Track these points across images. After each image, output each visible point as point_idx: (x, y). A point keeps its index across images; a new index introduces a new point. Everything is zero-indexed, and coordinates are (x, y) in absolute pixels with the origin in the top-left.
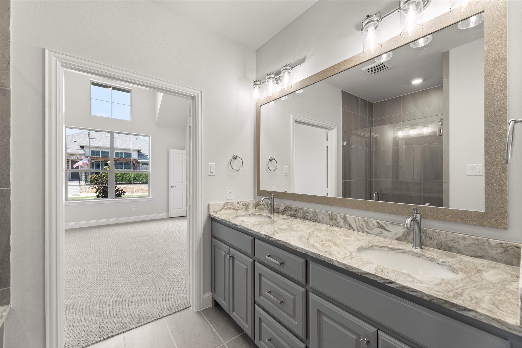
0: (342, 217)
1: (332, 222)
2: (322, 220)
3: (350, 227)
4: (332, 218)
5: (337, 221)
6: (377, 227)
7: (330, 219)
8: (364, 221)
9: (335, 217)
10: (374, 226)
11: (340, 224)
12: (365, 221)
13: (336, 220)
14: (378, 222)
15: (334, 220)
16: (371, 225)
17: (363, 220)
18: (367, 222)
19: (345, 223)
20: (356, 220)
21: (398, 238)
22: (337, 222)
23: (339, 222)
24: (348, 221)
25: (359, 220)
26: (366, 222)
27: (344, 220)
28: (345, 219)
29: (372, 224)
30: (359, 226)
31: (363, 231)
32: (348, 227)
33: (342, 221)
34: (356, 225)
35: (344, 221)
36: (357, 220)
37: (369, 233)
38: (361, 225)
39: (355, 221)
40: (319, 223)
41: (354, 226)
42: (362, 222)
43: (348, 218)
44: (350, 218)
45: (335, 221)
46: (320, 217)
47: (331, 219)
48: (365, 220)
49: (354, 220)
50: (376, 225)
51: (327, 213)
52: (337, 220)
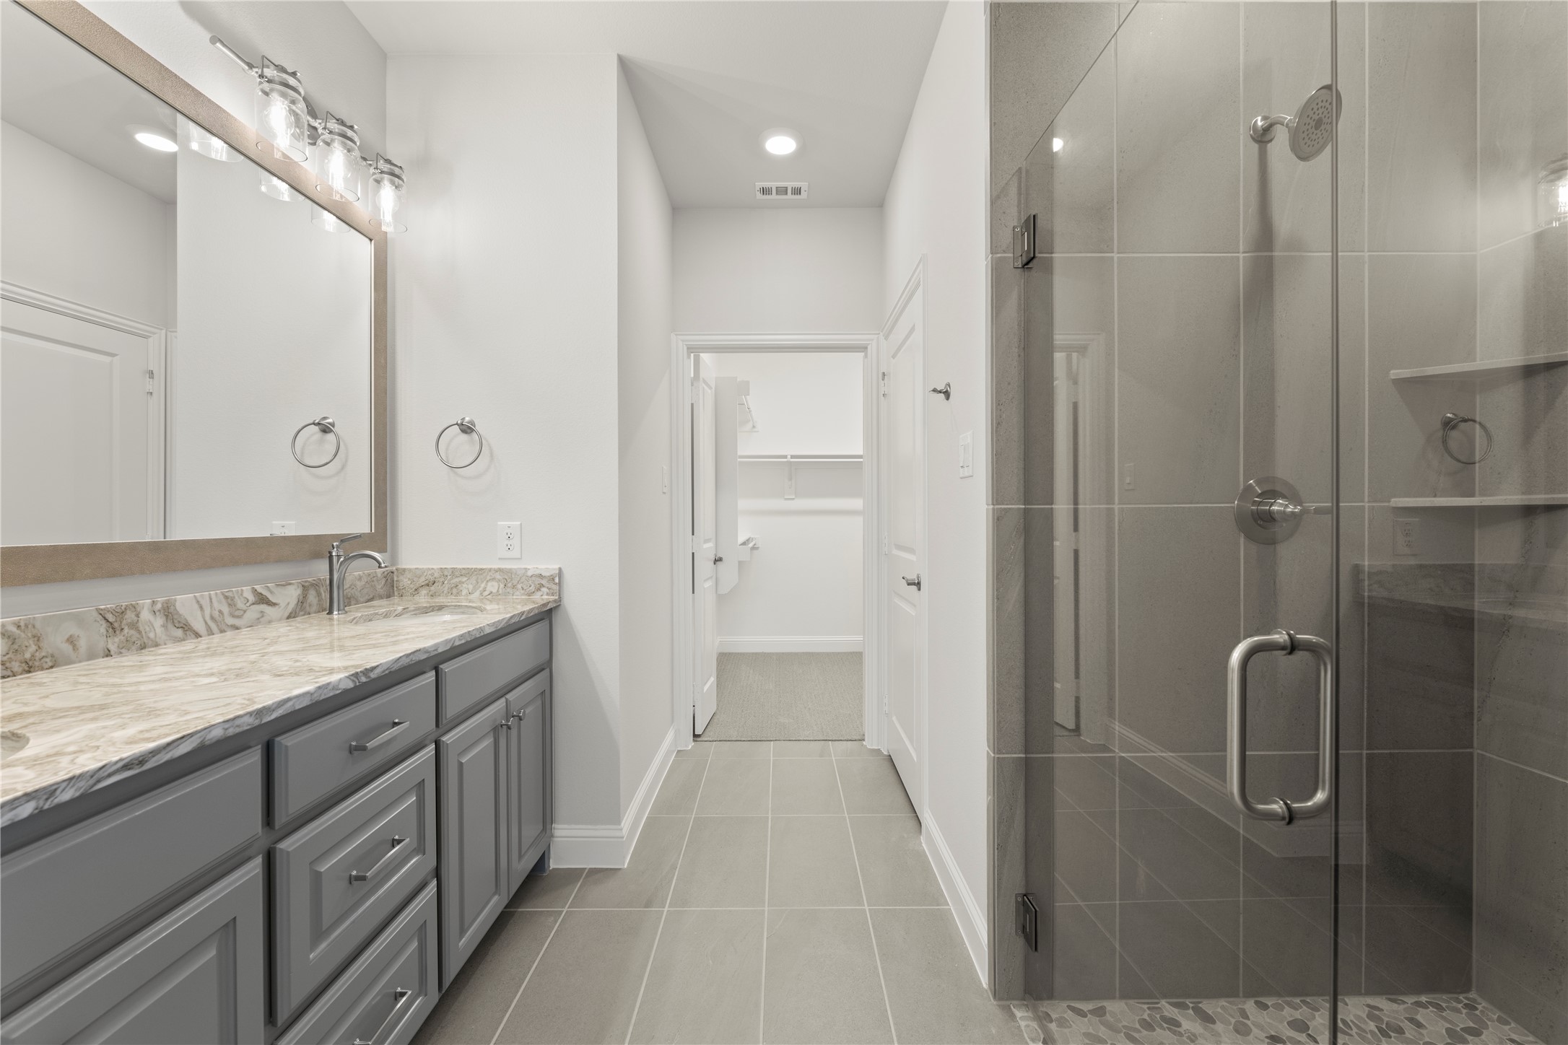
0: (159, 606)
1: (117, 640)
2: (67, 648)
3: (188, 630)
4: (116, 625)
5: (141, 629)
6: (253, 604)
7: (111, 630)
8: (223, 600)
9: (130, 616)
10: (248, 604)
11: (152, 635)
12: (226, 597)
13: (134, 626)
14: (254, 591)
15: (126, 630)
16: (240, 605)
17: (222, 597)
18: (232, 599)
19: (170, 626)
20: (202, 602)
21: (291, 613)
22: (140, 632)
23: (148, 629)
24: (180, 615)
25: (211, 599)
26: (229, 600)
27: (167, 616)
28: (168, 613)
29: (242, 599)
30: (212, 618)
31: (224, 627)
32: (179, 633)
33: (158, 622)
34: (203, 617)
35: (165, 618)
36: (205, 603)
37: (237, 628)
38: (216, 614)
39: (201, 607)
40: (52, 667)
41: (198, 625)
42: (220, 602)
43: (178, 605)
44: (185, 604)
45: (132, 632)
46: (56, 641)
47: (113, 628)
48: (227, 594)
49: (196, 606)
50: (251, 598)
51: (95, 614)
52: (140, 625)
